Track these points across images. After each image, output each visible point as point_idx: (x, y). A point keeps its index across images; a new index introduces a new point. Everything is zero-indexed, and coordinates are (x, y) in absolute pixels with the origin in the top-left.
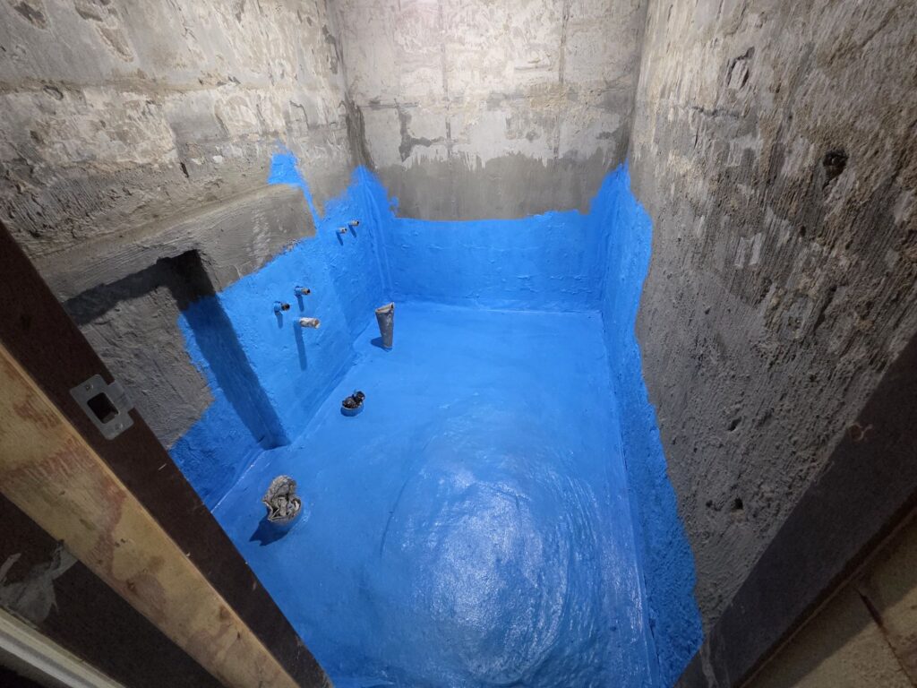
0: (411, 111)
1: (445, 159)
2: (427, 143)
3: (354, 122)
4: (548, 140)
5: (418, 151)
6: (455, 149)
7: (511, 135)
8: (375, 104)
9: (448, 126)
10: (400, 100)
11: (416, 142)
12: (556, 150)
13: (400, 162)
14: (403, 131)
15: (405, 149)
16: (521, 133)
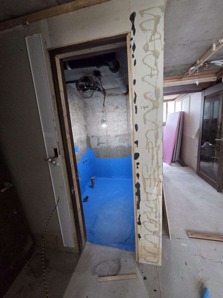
0: (100, 138)
1: (107, 146)
2: (103, 143)
3: (88, 140)
4: (127, 143)
5: (101, 145)
6: (109, 144)
7: (120, 142)
8: (93, 136)
9: (107, 140)
10: (98, 136)
11: (101, 143)
12: (129, 145)
13: (97, 147)
14: (98, 141)
15: (98, 145)
16: (122, 142)
